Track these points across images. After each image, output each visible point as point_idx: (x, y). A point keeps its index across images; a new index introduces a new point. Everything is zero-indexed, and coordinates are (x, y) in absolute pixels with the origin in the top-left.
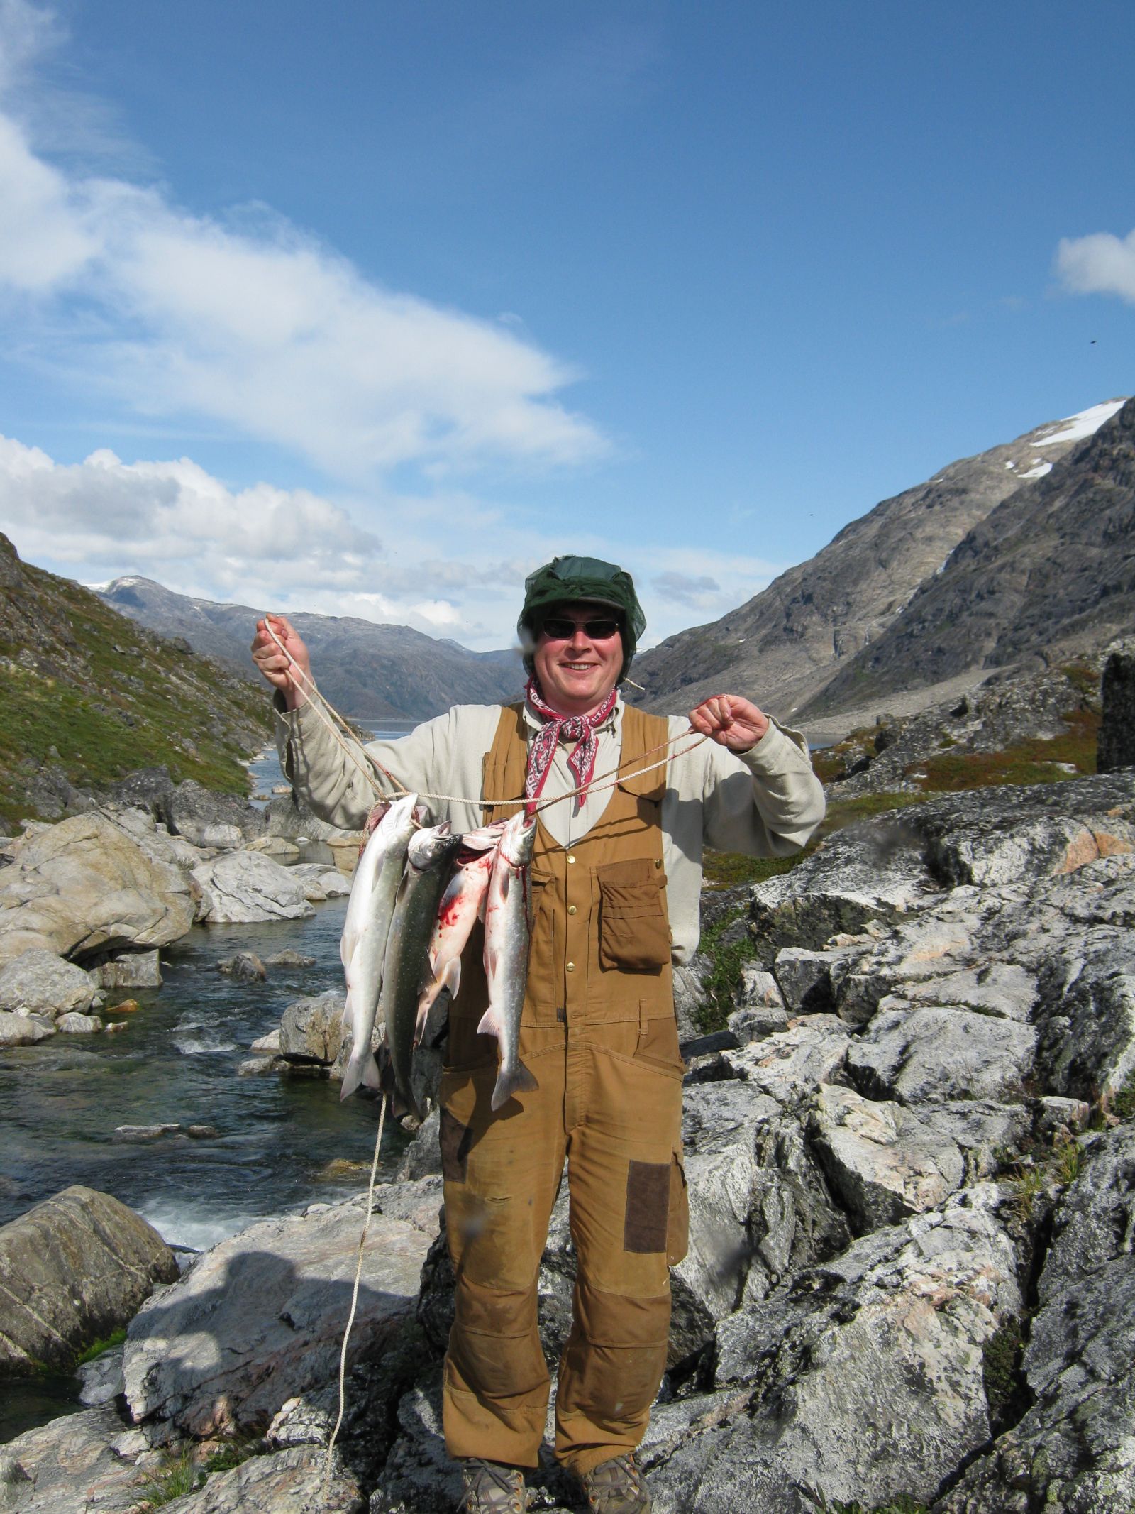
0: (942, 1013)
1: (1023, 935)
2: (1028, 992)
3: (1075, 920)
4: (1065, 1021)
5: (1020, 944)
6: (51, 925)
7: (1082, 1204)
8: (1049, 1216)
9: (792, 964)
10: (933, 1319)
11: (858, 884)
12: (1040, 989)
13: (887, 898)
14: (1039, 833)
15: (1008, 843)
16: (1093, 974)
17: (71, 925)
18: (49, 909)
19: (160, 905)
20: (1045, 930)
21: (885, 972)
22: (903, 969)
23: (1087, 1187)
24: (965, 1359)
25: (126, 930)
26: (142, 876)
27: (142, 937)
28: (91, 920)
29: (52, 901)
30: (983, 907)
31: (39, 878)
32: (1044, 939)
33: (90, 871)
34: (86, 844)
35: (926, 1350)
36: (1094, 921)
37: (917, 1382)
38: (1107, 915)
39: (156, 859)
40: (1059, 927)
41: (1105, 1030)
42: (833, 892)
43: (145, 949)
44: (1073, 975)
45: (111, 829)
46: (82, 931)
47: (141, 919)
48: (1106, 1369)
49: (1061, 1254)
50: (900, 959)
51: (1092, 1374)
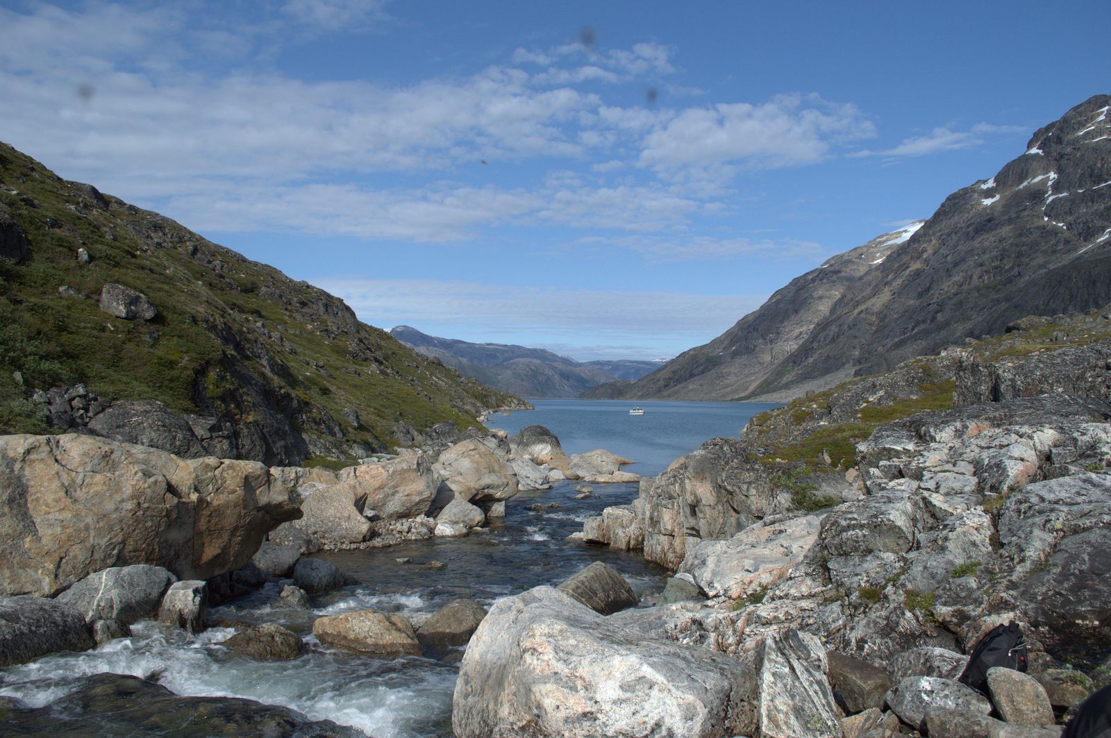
0: (947, 474)
1: (966, 453)
2: (971, 468)
3: (982, 448)
4: (987, 474)
5: (965, 455)
6: (460, 489)
7: (1008, 508)
8: (999, 513)
9: (885, 466)
10: (975, 532)
11: (895, 443)
12: (974, 467)
13: (906, 447)
14: (958, 425)
15: (947, 428)
16: (993, 462)
17: (469, 489)
18: (458, 482)
19: (505, 481)
20: (972, 451)
21: (921, 465)
22: (927, 464)
23: (1008, 505)
24: (985, 540)
25: (491, 491)
26: (497, 468)
27: (498, 495)
28: (477, 487)
29: (459, 478)
30: (948, 446)
31: (452, 468)
32: (973, 454)
33: (475, 465)
34: (472, 453)
35: (975, 538)
36: (988, 448)
37: (974, 544)
38: (993, 445)
39: (501, 460)
40: (977, 450)
41: (1001, 475)
42: (887, 446)
43: (499, 500)
44: (986, 462)
45: (481, 446)
46: (474, 492)
47: (498, 487)
48: (1023, 536)
49: (1004, 520)
50: (925, 462)
51: (1020, 538)
